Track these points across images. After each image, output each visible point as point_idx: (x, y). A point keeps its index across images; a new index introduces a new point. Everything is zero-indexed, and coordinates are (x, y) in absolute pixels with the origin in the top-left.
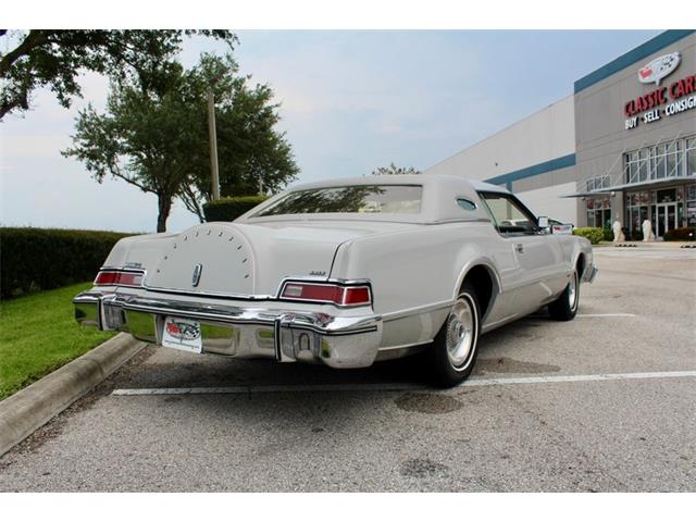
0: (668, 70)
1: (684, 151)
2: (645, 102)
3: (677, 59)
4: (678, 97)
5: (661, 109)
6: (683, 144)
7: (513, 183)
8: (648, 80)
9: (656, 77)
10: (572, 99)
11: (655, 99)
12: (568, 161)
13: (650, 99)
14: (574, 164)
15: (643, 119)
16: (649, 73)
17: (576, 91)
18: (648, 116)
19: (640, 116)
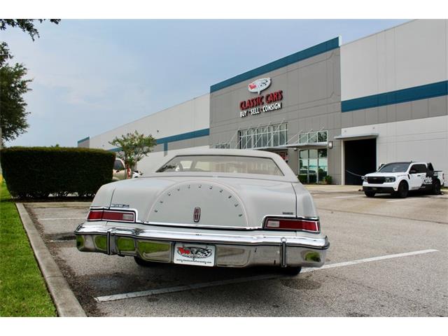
0: (265, 87)
1: (272, 132)
2: (252, 103)
3: (269, 82)
4: (269, 102)
5: (261, 108)
6: (272, 128)
7: (169, 144)
8: (253, 90)
9: (258, 90)
10: (209, 96)
11: (257, 102)
12: (205, 133)
13: (255, 102)
14: (208, 134)
15: (250, 112)
16: (255, 87)
17: (211, 92)
18: (253, 111)
19: (249, 110)
